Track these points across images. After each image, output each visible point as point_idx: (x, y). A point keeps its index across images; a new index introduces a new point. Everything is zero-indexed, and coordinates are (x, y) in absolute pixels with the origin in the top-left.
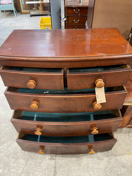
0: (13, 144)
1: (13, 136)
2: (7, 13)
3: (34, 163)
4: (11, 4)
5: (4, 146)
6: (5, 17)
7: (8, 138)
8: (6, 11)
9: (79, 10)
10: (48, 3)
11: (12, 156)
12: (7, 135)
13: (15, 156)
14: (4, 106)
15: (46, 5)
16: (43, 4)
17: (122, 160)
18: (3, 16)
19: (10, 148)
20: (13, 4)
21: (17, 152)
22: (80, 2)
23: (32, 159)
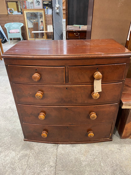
0: (11, 153)
1: (11, 146)
2: (14, 41)
3: (32, 173)
4: (19, 33)
5: (1, 156)
6: (12, 43)
7: (5, 148)
8: (14, 39)
9: (79, 34)
10: (51, 33)
11: (9, 166)
12: (6, 144)
13: (12, 166)
14: (5, 117)
15: (50, 34)
16: (47, 33)
17: (128, 172)
18: (10, 43)
19: (8, 158)
20: (21, 33)
21: (15, 162)
22: (80, 28)
23: (30, 170)
